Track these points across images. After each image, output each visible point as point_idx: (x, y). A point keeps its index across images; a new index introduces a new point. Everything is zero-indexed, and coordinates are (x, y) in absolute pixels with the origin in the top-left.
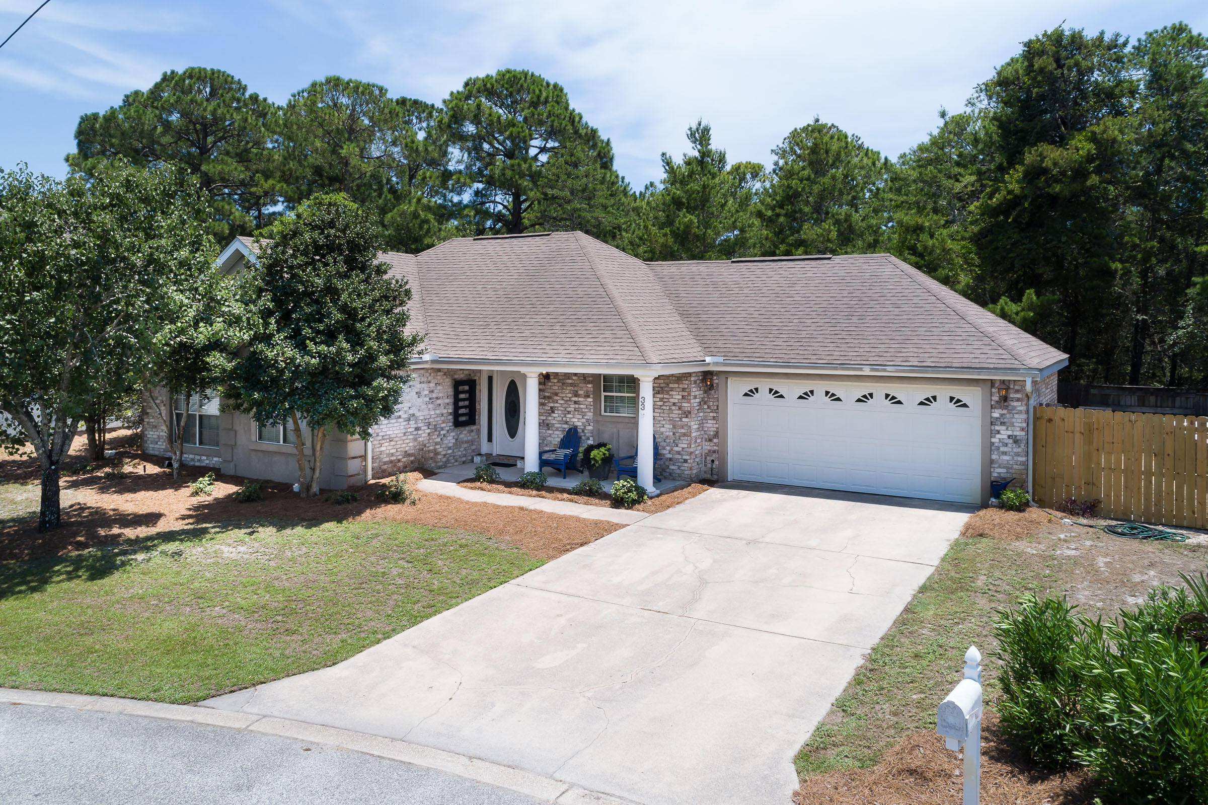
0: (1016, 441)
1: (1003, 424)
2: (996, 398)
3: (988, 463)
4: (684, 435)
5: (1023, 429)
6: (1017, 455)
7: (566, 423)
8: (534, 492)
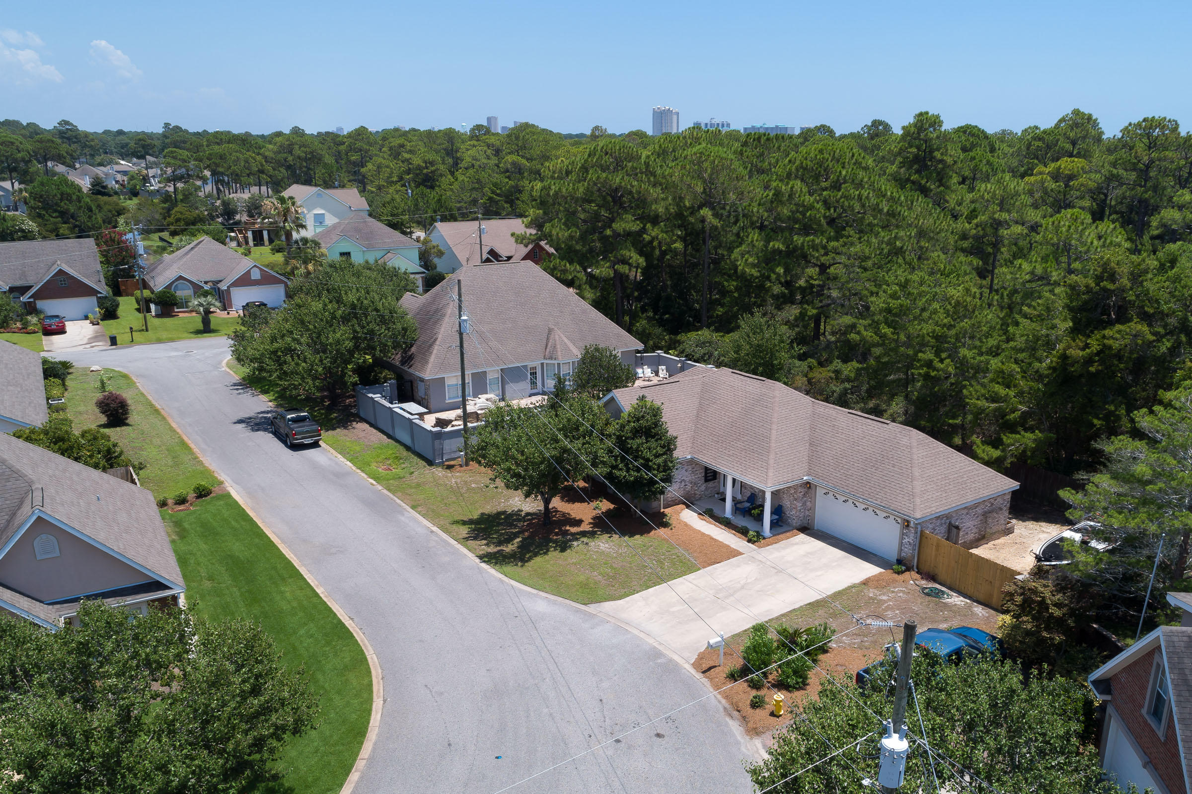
0: (910, 544)
1: (907, 535)
3: (900, 550)
5: (912, 540)
6: (911, 550)
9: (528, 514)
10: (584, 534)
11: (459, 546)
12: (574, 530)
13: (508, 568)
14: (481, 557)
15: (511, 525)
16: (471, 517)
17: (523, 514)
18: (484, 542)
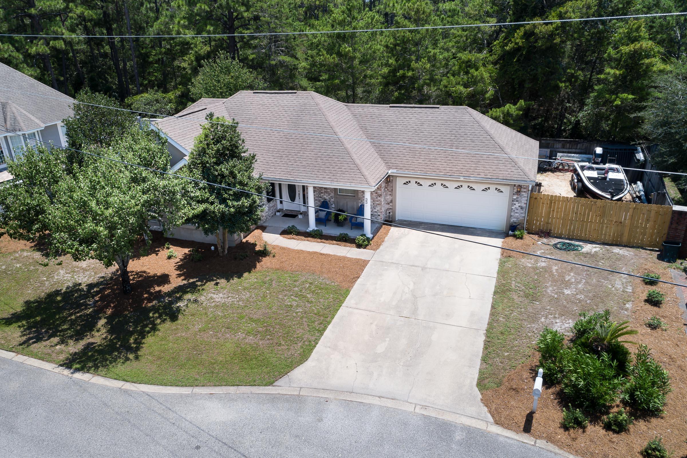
0: (522, 208)
1: (517, 201)
2: (515, 191)
3: (510, 216)
4: (379, 204)
5: (525, 204)
6: (522, 213)
7: (321, 197)
8: (319, 240)
9: (91, 286)
10: (182, 290)
11: (20, 358)
12: (166, 288)
13: (120, 368)
14: (68, 364)
15: (78, 306)
16: (12, 311)
17: (84, 287)
18: (56, 340)
